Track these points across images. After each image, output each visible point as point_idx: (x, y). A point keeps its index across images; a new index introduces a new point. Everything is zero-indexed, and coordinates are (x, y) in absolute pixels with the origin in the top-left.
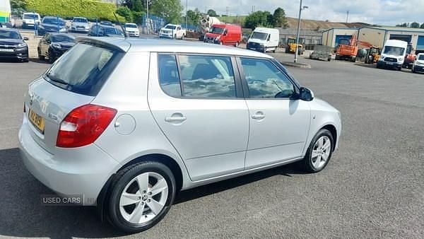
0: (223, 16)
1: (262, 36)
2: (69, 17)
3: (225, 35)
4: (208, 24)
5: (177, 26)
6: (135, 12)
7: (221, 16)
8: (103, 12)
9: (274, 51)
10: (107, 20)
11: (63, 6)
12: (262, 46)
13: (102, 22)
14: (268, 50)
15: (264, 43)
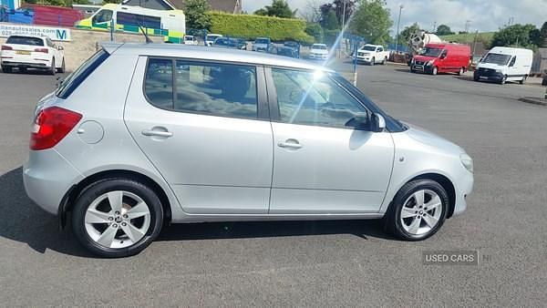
0: (460, 33)
1: (501, 59)
2: (253, 38)
3: (442, 58)
4: (423, 43)
5: (378, 47)
6: (328, 31)
7: (457, 33)
8: (289, 31)
9: (521, 82)
10: (293, 40)
11: (247, 26)
12: (500, 74)
13: (286, 43)
14: (508, 79)
15: (504, 69)
